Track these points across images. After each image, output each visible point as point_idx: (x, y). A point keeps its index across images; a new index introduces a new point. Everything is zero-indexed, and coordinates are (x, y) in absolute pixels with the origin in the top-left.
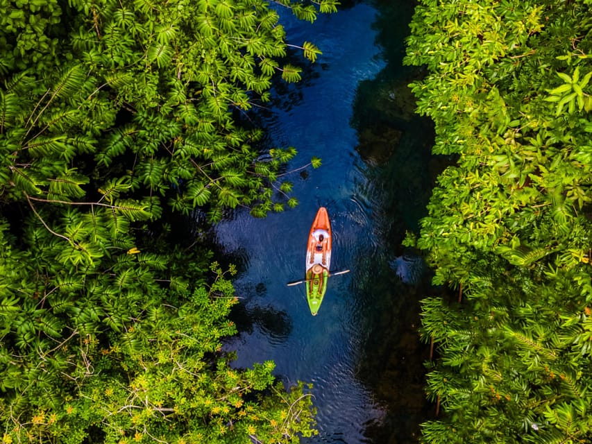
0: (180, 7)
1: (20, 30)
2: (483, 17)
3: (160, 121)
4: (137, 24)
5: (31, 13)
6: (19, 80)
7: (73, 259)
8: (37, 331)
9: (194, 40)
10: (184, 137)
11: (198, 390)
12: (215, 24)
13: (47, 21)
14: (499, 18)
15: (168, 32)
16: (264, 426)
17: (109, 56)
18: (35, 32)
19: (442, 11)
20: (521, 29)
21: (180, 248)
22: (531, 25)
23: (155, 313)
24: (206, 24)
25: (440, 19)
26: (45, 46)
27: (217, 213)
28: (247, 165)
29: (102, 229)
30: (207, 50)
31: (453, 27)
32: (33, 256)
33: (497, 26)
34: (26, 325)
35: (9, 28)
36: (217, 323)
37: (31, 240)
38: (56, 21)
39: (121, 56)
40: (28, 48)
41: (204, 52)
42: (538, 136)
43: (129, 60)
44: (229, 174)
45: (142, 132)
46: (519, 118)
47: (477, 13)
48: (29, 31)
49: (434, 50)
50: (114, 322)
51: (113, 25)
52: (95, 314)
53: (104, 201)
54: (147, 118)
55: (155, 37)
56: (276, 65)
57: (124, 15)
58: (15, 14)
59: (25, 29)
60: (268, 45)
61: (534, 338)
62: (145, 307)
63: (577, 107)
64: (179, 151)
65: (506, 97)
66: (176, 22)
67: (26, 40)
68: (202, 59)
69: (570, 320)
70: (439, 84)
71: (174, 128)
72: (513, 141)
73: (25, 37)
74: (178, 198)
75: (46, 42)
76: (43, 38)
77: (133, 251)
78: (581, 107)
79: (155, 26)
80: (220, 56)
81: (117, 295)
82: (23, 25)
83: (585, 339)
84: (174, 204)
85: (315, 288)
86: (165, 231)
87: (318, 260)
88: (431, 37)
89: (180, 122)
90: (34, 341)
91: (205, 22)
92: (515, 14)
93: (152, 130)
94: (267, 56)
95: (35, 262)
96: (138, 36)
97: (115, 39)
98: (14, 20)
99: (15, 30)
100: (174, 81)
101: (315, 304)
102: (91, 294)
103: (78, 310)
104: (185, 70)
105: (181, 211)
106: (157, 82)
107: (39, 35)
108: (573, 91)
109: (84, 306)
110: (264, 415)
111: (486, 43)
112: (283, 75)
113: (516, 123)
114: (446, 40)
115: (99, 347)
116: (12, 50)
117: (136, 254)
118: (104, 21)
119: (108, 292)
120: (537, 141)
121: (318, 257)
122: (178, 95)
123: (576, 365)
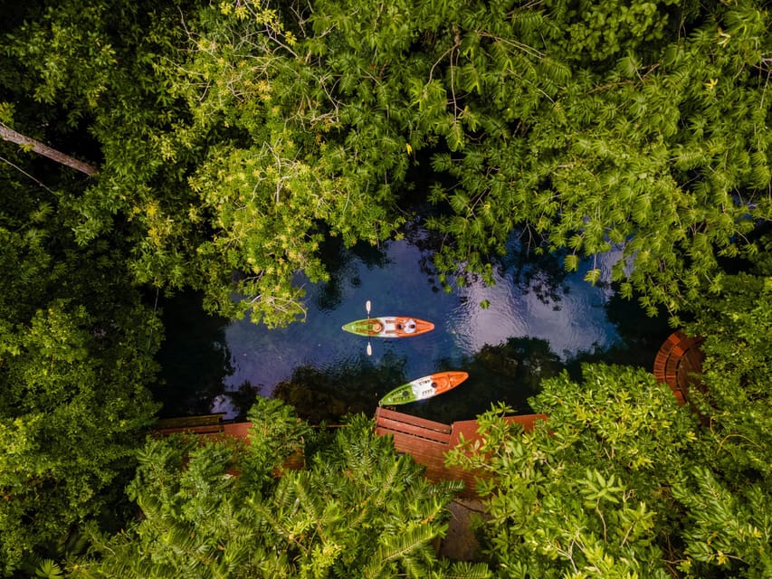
0: (624, 156)
1: (587, 24)
2: (637, 419)
3: (516, 158)
4: (605, 122)
5: (602, 32)
6: (552, 26)
7: (415, 88)
8: (342, 73)
9: (595, 173)
10: (505, 181)
11: (299, 220)
12: (612, 188)
13: (593, 48)
14: (637, 434)
15: (603, 149)
16: (273, 281)
17: (575, 102)
18: (586, 37)
19: (636, 385)
20: (634, 451)
21: (396, 199)
22: (636, 460)
23: (364, 172)
24: (612, 180)
25: (628, 386)
26: (574, 49)
27: (433, 225)
28: (476, 245)
29: (437, 112)
30: (586, 186)
31: (624, 396)
32: (401, 62)
33: (630, 432)
34: (346, 62)
35: (589, 14)
36: (354, 230)
37: (414, 58)
38: (594, 56)
39: (575, 113)
40: (572, 34)
41: (584, 184)
42: (544, 478)
43: (573, 120)
44: (479, 223)
45: (505, 145)
46: (555, 461)
47: (640, 413)
48: (588, 32)
49: (601, 384)
50: (353, 138)
51: (602, 102)
52: (359, 121)
53: (458, 112)
54: (517, 147)
55: (595, 138)
56: (578, 248)
57: (611, 109)
58: (602, 17)
59: (588, 28)
60: (595, 239)
61: (393, 484)
62: (366, 163)
63: (587, 495)
64: (494, 178)
65: (573, 447)
66: (612, 153)
67: (579, 31)
68: (578, 183)
69: (415, 509)
70: (572, 393)
71: (512, 171)
72: (536, 459)
73: (582, 29)
74: (442, 190)
75: (577, 50)
76: (580, 46)
77: (409, 148)
78: (588, 498)
79: (605, 136)
80: (581, 199)
81: (375, 137)
82: (591, 26)
83: (399, 524)
84: (437, 187)
85: (365, 327)
86: (408, 185)
87: (388, 327)
88: (612, 379)
89: (517, 175)
90: (333, 72)
91: (613, 178)
92: (643, 447)
93: (507, 152)
94: (584, 239)
95: (396, 64)
96: (594, 124)
97: (590, 105)
98: (597, 17)
99: (587, 20)
100: (556, 162)
101: (351, 328)
102: (374, 116)
103: (360, 106)
104: (567, 170)
105: (431, 195)
106: (556, 147)
107: (583, 42)
108: (600, 489)
109: (363, 112)
110: (282, 280)
111: (614, 425)
112: (569, 256)
113: (551, 460)
114: (611, 392)
115: (323, 133)
116: (566, 23)
117: (406, 151)
118: (603, 95)
119: (377, 129)
120: (540, 477)
121: (392, 327)
122: (545, 169)
123: (374, 522)
